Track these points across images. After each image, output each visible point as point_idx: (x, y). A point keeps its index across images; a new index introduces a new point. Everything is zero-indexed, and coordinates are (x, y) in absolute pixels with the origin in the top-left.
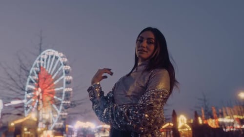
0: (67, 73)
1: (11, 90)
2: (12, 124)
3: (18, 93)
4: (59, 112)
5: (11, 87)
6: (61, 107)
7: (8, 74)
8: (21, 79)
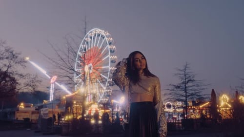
0: (112, 52)
1: (62, 69)
2: (64, 97)
3: (68, 72)
4: (105, 88)
5: (62, 67)
6: (107, 84)
7: (59, 56)
8: (69, 59)
